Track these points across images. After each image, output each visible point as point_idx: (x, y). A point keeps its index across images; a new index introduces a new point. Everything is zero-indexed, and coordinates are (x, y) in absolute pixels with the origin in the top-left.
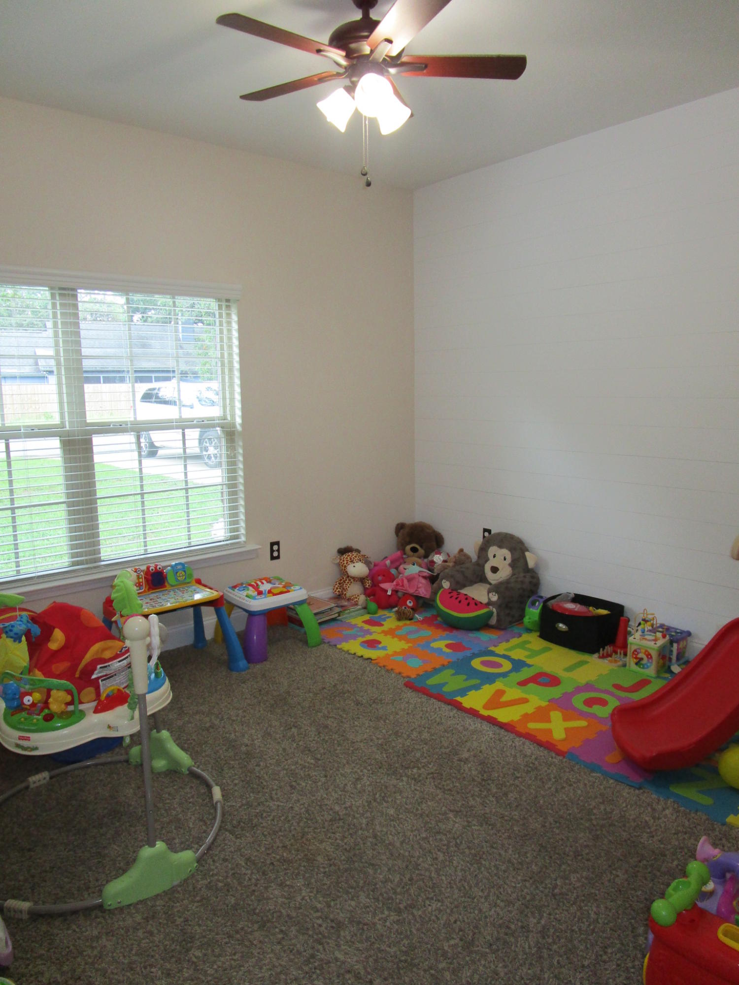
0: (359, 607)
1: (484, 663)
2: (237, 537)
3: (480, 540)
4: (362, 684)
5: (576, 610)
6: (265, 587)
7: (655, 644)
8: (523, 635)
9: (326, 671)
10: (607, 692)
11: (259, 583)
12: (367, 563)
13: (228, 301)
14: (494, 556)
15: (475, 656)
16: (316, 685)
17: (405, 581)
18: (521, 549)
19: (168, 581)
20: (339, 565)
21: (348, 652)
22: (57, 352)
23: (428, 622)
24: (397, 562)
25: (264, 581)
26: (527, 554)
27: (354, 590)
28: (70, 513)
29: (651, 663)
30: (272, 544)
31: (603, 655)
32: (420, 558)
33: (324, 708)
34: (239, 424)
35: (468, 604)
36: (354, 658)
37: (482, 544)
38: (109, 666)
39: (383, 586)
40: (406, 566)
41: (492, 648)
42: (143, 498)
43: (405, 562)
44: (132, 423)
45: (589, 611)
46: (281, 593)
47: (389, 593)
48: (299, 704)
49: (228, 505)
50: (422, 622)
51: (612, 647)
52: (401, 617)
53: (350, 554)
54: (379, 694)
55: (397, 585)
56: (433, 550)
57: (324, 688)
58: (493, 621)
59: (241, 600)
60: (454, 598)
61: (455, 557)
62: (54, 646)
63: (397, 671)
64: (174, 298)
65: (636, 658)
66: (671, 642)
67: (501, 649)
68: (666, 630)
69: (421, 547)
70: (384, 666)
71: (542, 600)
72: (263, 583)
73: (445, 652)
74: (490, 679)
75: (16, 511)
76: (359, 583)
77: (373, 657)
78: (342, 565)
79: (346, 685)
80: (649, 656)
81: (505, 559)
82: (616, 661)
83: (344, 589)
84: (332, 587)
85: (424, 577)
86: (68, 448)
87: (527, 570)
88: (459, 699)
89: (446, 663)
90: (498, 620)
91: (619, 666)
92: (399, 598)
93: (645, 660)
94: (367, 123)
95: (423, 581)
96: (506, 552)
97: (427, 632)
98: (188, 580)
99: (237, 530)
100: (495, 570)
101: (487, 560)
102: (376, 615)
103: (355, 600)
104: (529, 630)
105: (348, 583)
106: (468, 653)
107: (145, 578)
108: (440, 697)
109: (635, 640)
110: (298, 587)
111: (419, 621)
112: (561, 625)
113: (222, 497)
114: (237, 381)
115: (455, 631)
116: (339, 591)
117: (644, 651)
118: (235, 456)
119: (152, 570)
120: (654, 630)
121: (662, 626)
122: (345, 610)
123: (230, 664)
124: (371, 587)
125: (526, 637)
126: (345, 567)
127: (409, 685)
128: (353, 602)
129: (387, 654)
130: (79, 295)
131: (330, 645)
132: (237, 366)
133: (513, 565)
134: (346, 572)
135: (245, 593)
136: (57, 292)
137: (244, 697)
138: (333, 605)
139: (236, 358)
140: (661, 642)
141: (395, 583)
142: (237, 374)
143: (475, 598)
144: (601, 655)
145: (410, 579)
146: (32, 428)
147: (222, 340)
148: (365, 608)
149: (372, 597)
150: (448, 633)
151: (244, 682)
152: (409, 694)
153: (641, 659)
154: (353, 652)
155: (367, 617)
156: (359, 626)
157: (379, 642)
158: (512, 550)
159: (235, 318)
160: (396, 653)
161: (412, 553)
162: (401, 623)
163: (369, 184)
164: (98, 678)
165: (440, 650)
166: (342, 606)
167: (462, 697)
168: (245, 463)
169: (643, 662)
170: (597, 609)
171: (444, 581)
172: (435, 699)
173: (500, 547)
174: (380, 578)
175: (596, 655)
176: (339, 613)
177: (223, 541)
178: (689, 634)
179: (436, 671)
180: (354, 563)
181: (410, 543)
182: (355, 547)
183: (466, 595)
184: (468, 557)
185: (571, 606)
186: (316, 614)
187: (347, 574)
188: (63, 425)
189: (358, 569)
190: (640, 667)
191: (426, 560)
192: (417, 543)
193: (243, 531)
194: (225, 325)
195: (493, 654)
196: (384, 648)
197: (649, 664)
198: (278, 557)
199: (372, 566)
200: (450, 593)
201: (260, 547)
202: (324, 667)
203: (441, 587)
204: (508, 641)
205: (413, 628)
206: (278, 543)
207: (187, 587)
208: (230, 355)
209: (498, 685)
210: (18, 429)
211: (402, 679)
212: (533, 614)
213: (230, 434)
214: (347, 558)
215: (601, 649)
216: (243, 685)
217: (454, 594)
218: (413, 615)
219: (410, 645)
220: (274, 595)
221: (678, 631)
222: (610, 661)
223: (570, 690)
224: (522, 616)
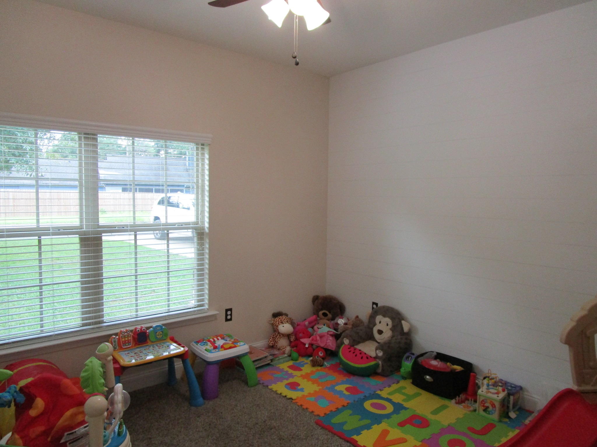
0: (286, 355)
1: (373, 405)
2: (202, 305)
3: (370, 310)
4: (284, 421)
5: (439, 366)
6: (220, 342)
7: (498, 397)
8: (400, 381)
9: (260, 407)
10: (464, 434)
11: (216, 339)
12: (292, 324)
13: (203, 145)
14: (380, 323)
15: (366, 398)
16: (251, 420)
17: (318, 338)
18: (399, 319)
19: (149, 339)
20: (272, 324)
21: (276, 392)
22: (81, 177)
23: (334, 368)
24: (313, 324)
25: (219, 338)
26: (403, 322)
27: (283, 342)
28: (83, 289)
29: (495, 410)
30: (227, 310)
31: (459, 400)
32: (328, 320)
33: (255, 442)
34: (207, 228)
35: (362, 358)
36: (280, 397)
37: (372, 313)
38: (75, 432)
39: (303, 340)
40: (320, 326)
41: (379, 392)
42: (136, 278)
43: (318, 323)
44: (131, 226)
45: (448, 367)
46: (230, 348)
47: (307, 346)
48: (237, 437)
49: (197, 283)
50: (329, 368)
51: (465, 396)
52: (314, 364)
53: (280, 317)
54: (297, 430)
55: (312, 340)
56: (338, 316)
57: (257, 424)
58: (380, 370)
59: (201, 353)
60: (351, 352)
61: (353, 321)
62: (33, 413)
63: (310, 410)
64: (165, 142)
65: (483, 406)
66: (509, 395)
67: (384, 393)
68: (505, 384)
69: (330, 312)
70: (301, 405)
71: (414, 357)
72: (218, 339)
73: (345, 394)
74: (377, 419)
75: (44, 287)
76: (286, 338)
77: (294, 398)
78: (275, 325)
79: (273, 422)
80: (493, 405)
81: (387, 325)
82: (468, 407)
83: (276, 341)
84: (268, 340)
85: (331, 335)
86: (84, 243)
87: (402, 333)
88: (355, 437)
89: (345, 404)
90: (383, 370)
91: (471, 411)
92: (314, 350)
93: (491, 408)
94: (297, 21)
95: (331, 338)
96: (388, 320)
97: (333, 377)
98: (164, 338)
99: (203, 300)
100: (380, 332)
101: (375, 325)
102: (298, 362)
103: (283, 350)
104: (404, 378)
105: (279, 337)
106: (361, 396)
107: (133, 337)
108: (341, 436)
109: (482, 391)
110: (242, 343)
111: (327, 367)
112: (428, 377)
113: (194, 277)
114: (207, 199)
115: (352, 377)
116: (272, 343)
117: (489, 401)
118: (203, 250)
119: (138, 331)
120: (495, 385)
121: (501, 381)
122: (276, 357)
123: (190, 400)
124: (295, 341)
125: (403, 383)
126: (277, 326)
127: (318, 423)
128: (282, 351)
129: (304, 395)
130: (98, 139)
131: (264, 386)
132: (207, 188)
133: (393, 329)
134: (278, 330)
135: (204, 348)
136: (83, 136)
137: (198, 430)
138: (267, 354)
139: (207, 183)
140: (502, 395)
141: (311, 338)
142: (207, 194)
143: (366, 353)
144: (457, 401)
145: (321, 336)
146: (59, 229)
147: (197, 171)
148: (290, 356)
149: (295, 348)
150: (347, 378)
151: (199, 417)
152: (319, 431)
153: (488, 407)
154: (279, 392)
155: (291, 363)
156: (285, 370)
157: (298, 385)
158: (392, 319)
159: (207, 156)
160: (310, 395)
161: (323, 317)
162: (314, 369)
163: (297, 64)
164: (66, 442)
165: (341, 392)
166: (274, 355)
167: (357, 436)
168: (210, 254)
169: (489, 410)
170: (453, 365)
171: (345, 339)
172: (338, 436)
173: (384, 316)
174: (301, 335)
175: (453, 401)
176: (272, 360)
177: (192, 308)
178: (521, 388)
179: (338, 411)
180: (283, 324)
181: (322, 310)
182: (284, 311)
183: (360, 350)
184: (361, 322)
185: (434, 363)
186: (254, 361)
187: (278, 331)
188: (81, 227)
189: (286, 328)
190: (486, 413)
191: (332, 322)
192: (327, 310)
193: (207, 301)
194: (200, 161)
195: (379, 397)
196: (302, 390)
197: (493, 412)
198: (231, 319)
199: (296, 326)
200: (349, 348)
201: (218, 312)
202: (258, 405)
203: (342, 343)
204: (390, 386)
205: (323, 373)
206: (231, 310)
207: (163, 343)
208: (203, 181)
209: (384, 425)
210: (48, 229)
211: (314, 417)
212: (407, 366)
213: (200, 234)
214: (278, 320)
215: (457, 397)
216: (198, 419)
217: (352, 349)
218: (323, 363)
219: (320, 387)
220: (226, 349)
221: (513, 386)
222: (464, 407)
223: (437, 431)
224: (399, 367)
